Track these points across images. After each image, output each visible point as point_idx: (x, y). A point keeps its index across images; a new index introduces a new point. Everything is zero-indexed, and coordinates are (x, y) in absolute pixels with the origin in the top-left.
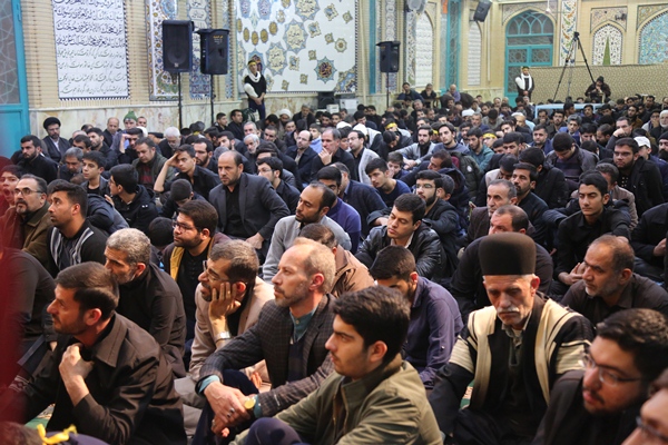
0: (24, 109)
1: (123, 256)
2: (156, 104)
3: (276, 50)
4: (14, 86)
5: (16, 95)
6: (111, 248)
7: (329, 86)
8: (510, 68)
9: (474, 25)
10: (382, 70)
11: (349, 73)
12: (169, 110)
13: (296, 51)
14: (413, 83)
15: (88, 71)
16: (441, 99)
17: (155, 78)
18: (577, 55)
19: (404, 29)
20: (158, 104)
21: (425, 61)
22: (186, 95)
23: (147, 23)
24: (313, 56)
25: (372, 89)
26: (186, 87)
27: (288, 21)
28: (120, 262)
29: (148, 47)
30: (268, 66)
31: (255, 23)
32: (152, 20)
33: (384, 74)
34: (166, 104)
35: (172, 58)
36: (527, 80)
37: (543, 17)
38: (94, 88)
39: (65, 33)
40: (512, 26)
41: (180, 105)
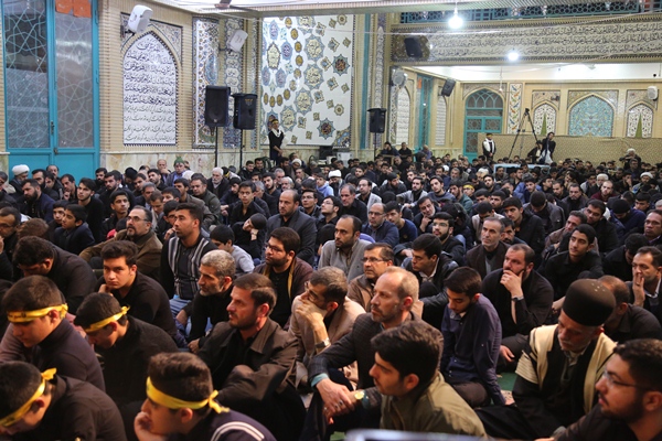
0: (96, 152)
1: (213, 271)
2: (196, 151)
3: (288, 112)
4: (90, 133)
5: (91, 141)
6: (204, 265)
7: (329, 142)
8: (468, 133)
9: (442, 99)
10: (371, 131)
11: (344, 132)
12: (206, 156)
13: (304, 113)
14: (394, 141)
15: (146, 124)
16: (416, 155)
17: (197, 131)
18: (527, 127)
19: (389, 99)
20: (199, 151)
21: (403, 125)
22: (220, 145)
23: (194, 87)
24: (317, 117)
25: (362, 145)
26: (221, 138)
27: (298, 90)
28: (212, 276)
29: (193, 106)
30: (282, 123)
31: (273, 90)
32: (198, 85)
33: (372, 134)
34: (205, 151)
35: (211, 115)
36: (491, 144)
37: (495, 95)
38: (150, 136)
39: (131, 93)
40: (470, 101)
41: (216, 152)
